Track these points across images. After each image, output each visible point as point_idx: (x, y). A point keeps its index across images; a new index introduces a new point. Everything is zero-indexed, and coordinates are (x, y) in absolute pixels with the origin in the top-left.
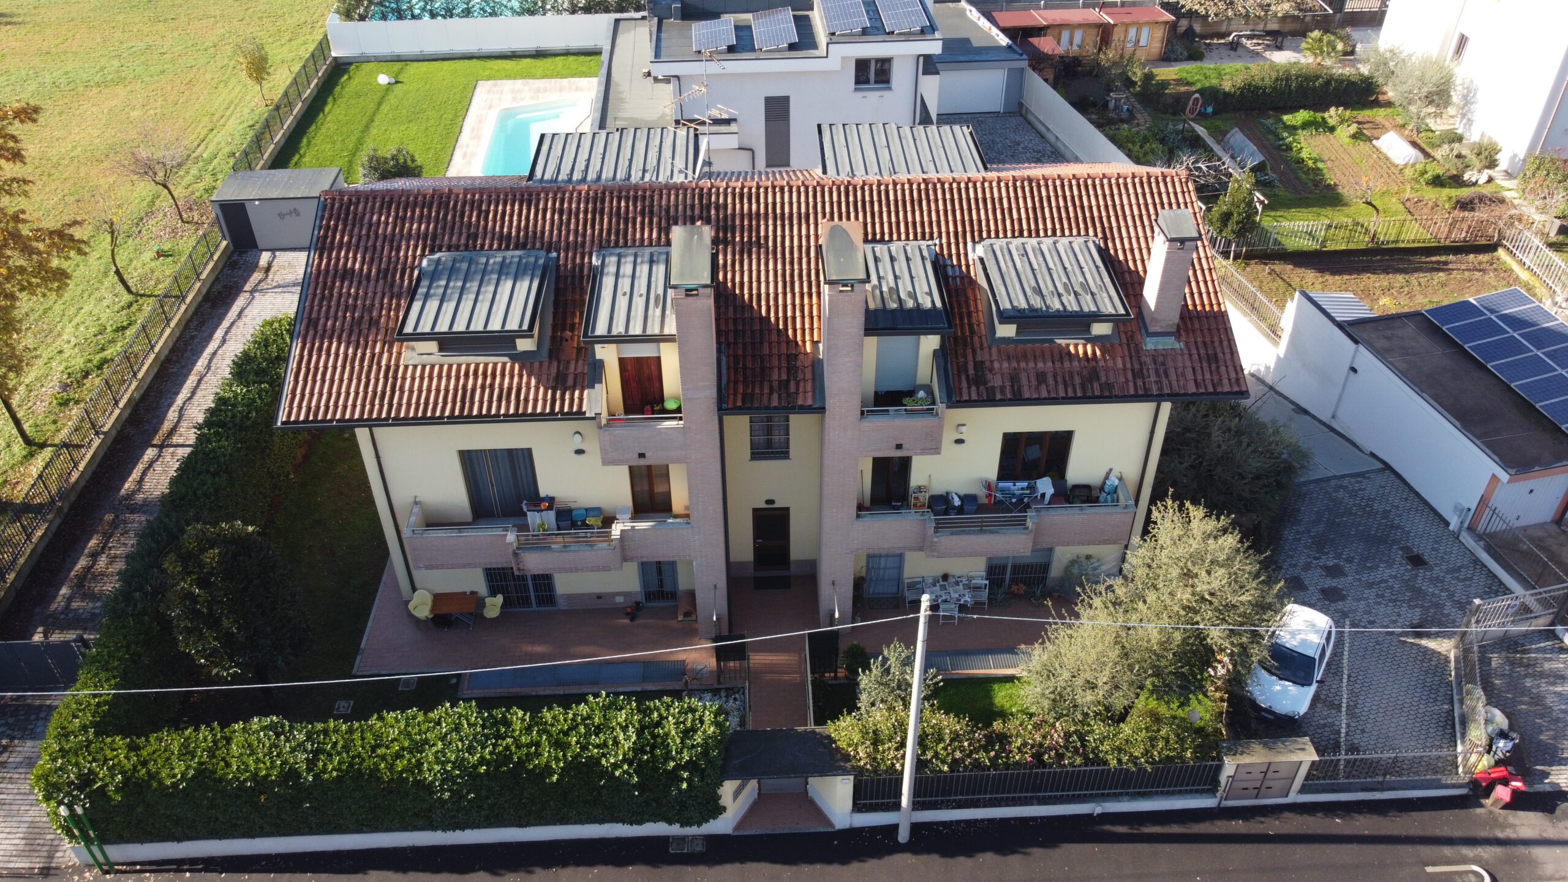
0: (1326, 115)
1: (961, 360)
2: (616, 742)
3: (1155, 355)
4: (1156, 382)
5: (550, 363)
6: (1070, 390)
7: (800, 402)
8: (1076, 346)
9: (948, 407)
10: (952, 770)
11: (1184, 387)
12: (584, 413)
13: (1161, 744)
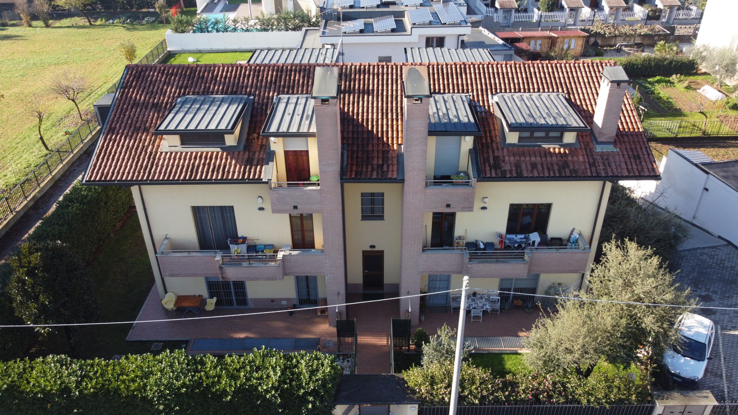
0: (671, 78)
1: (485, 155)
2: (268, 376)
3: (602, 155)
4: (604, 169)
5: (244, 153)
6: (551, 173)
7: (389, 176)
8: (554, 149)
9: (478, 181)
10: (481, 404)
11: (621, 172)
12: (262, 179)
13: (615, 390)
